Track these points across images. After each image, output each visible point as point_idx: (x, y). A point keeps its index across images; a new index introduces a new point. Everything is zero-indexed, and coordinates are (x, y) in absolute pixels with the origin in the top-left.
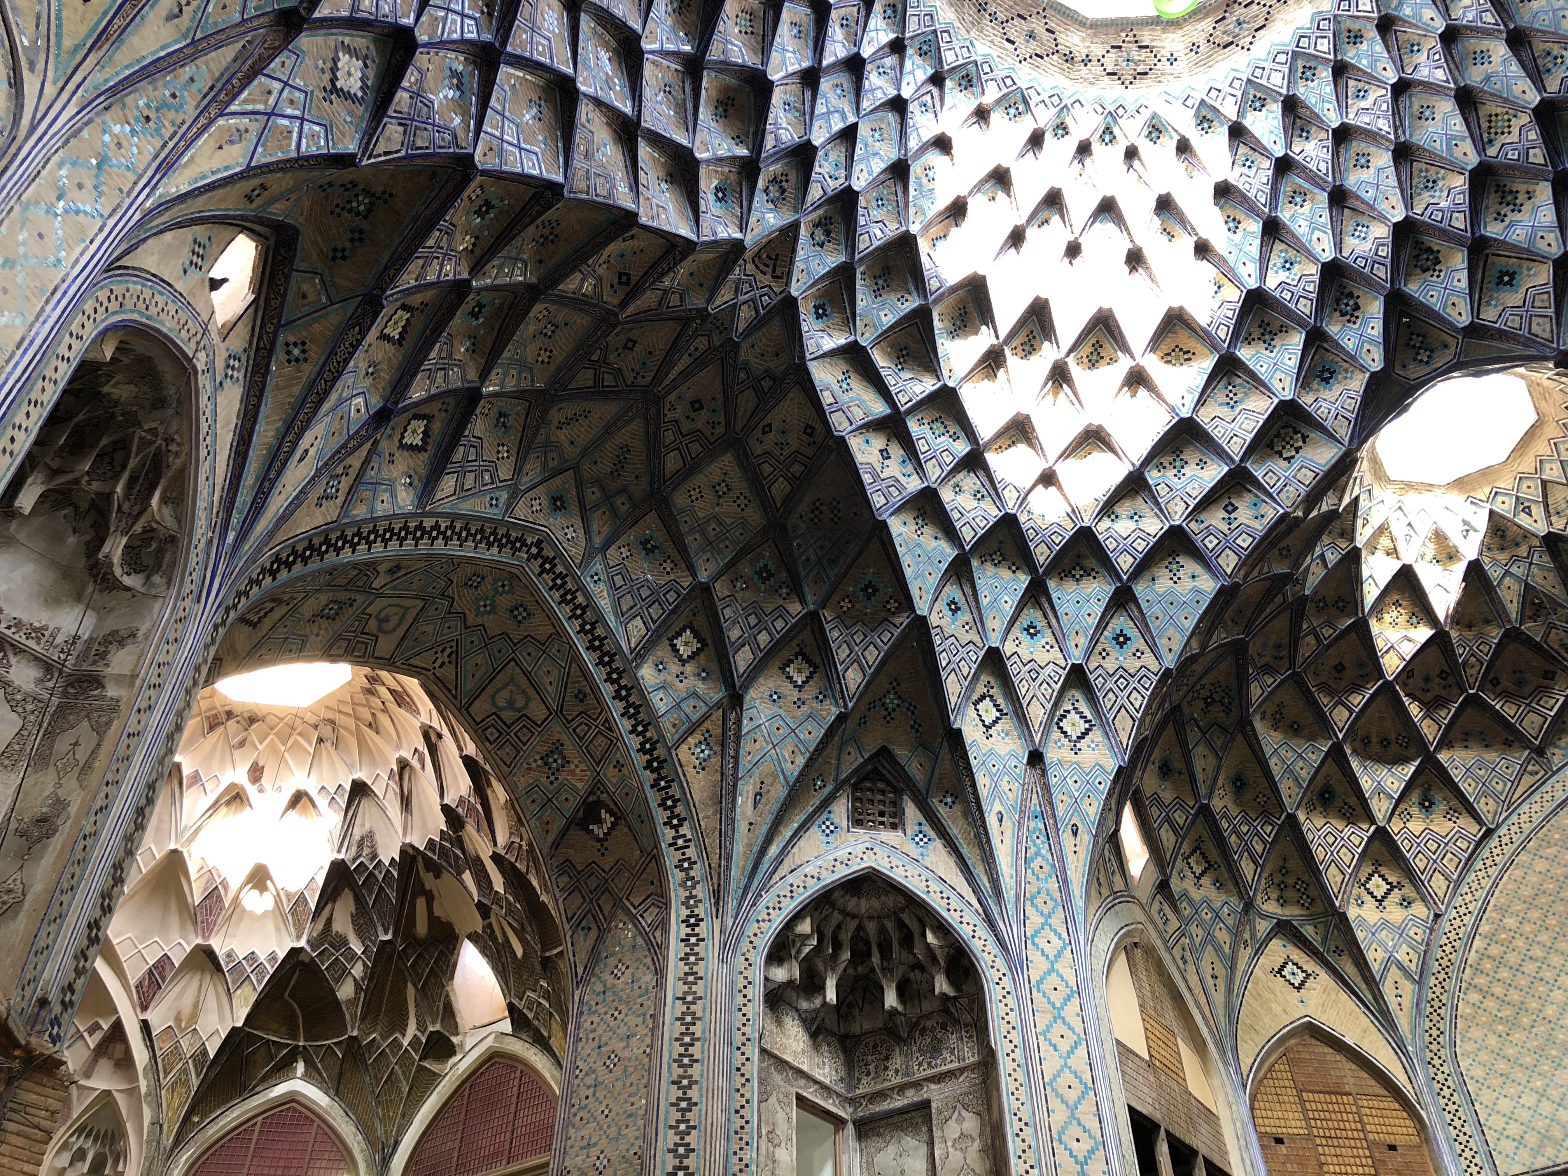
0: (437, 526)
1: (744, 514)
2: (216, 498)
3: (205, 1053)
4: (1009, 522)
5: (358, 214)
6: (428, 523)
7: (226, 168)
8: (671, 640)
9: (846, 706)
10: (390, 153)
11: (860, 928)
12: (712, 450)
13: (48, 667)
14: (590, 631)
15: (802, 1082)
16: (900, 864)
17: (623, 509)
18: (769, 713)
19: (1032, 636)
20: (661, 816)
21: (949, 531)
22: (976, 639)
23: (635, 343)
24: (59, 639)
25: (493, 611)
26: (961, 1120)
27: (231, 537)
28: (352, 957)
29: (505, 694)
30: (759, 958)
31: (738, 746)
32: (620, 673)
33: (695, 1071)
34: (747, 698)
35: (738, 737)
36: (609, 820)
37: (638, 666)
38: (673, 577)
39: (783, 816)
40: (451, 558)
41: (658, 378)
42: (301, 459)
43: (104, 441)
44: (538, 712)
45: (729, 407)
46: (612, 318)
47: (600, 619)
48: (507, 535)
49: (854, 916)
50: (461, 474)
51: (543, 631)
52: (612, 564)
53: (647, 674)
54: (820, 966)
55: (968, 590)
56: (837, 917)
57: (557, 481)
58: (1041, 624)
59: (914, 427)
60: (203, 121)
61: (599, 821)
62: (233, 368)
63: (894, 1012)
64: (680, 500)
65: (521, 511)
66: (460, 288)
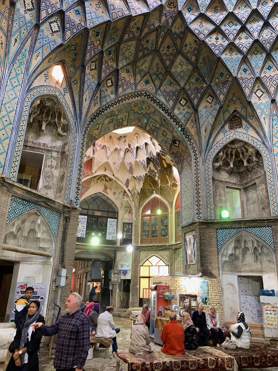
0: (122, 99)
1: (188, 68)
2: (73, 114)
3: (139, 192)
4: (256, 41)
5: (73, 50)
6: (120, 99)
7: (39, 62)
8: (179, 102)
9: (221, 104)
10: (69, 38)
11: (237, 150)
12: (175, 56)
13: (58, 152)
14: (162, 107)
15: (228, 184)
16: (242, 135)
17: (161, 78)
18: (205, 111)
19: (269, 69)
20: (186, 139)
21: (240, 51)
22: (253, 76)
23: (148, 40)
24: (58, 147)
25: (143, 109)
26: (262, 186)
27: (78, 120)
28: (156, 173)
29: (151, 124)
30: (211, 163)
31: (199, 121)
32: (170, 113)
33: (199, 187)
34: (199, 110)
35: (199, 119)
36: (178, 143)
37: (174, 111)
38: (176, 88)
39: (212, 133)
40: (128, 103)
41: (156, 47)
42: (86, 101)
43: (51, 113)
44: (158, 126)
45: (175, 44)
46: (140, 39)
47: (163, 104)
48: (138, 94)
49: (234, 149)
50: (122, 86)
51: (153, 110)
52: (162, 91)
53: (176, 112)
54: (229, 161)
55: (248, 64)
56: (230, 150)
57: (145, 77)
58: (272, 65)
59: (223, 28)
60: (30, 56)
61: (176, 143)
62: (66, 91)
63: (247, 166)
64: (173, 70)
65: (139, 88)
66: (102, 52)
